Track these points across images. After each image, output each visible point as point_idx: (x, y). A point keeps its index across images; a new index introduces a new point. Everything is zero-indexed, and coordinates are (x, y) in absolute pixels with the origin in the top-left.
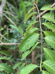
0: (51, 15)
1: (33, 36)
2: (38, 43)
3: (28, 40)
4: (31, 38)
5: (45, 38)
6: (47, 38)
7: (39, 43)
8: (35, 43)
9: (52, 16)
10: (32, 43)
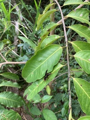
0: (83, 12)
1: (49, 52)
2: (60, 66)
3: (40, 59)
4: (45, 55)
5: (75, 56)
6: (79, 56)
7: (62, 66)
8: (55, 66)
9: (85, 15)
10: (46, 65)
